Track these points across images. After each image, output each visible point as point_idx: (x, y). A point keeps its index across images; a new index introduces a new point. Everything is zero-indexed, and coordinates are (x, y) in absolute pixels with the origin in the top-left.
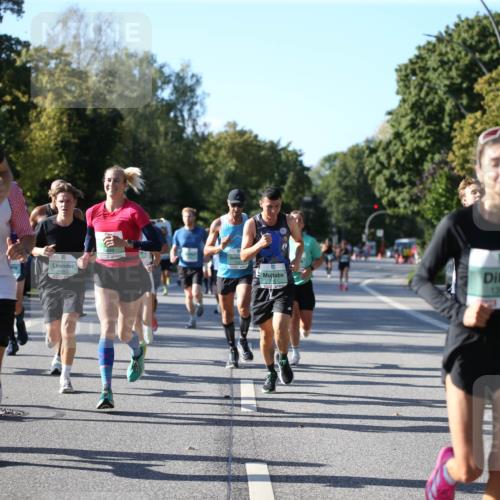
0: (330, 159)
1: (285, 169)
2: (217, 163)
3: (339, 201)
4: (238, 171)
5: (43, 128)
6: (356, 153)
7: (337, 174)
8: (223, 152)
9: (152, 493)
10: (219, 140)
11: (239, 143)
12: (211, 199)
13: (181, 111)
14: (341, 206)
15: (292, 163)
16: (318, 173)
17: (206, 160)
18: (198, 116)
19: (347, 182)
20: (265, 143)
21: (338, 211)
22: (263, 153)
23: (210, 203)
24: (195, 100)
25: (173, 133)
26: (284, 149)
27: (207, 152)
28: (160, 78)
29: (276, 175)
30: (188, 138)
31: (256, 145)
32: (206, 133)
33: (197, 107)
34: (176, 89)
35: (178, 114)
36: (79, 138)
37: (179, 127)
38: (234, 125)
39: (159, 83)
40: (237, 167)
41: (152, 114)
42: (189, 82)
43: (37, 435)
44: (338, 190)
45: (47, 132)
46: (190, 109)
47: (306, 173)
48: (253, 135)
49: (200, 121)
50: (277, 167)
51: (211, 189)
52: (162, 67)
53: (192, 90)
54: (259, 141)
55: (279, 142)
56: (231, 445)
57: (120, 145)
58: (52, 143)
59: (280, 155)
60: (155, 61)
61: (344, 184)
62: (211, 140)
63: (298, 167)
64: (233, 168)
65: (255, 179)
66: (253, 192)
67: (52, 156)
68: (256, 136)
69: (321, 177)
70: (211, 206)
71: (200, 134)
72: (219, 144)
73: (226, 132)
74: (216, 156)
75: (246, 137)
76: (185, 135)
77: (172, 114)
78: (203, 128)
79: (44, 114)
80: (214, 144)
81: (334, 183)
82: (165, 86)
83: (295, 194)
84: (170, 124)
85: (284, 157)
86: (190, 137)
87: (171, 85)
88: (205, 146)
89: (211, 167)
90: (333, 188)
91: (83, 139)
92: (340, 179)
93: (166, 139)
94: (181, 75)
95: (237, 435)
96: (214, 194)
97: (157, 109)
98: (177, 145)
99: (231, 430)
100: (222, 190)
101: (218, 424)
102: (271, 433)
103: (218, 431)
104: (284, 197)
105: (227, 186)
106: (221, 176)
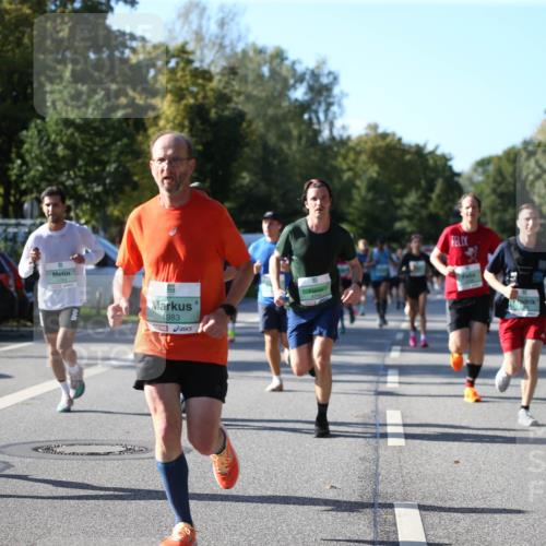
0: (483, 164)
1: (433, 175)
2: (358, 169)
3: (494, 210)
4: (380, 178)
6: (512, 156)
7: (491, 179)
8: (363, 158)
9: (290, 537)
10: (358, 144)
11: (380, 147)
12: (351, 210)
13: (316, 112)
14: (497, 216)
15: (440, 168)
16: (470, 179)
17: (345, 167)
18: (335, 118)
19: (502, 188)
20: (410, 146)
21: (493, 222)
22: (408, 157)
23: (349, 214)
24: (331, 100)
25: (308, 137)
26: (432, 153)
27: (345, 157)
28: (292, 77)
29: (423, 182)
30: (324, 142)
31: (399, 149)
32: (345, 136)
33: (334, 108)
34: (311, 88)
35: (313, 115)
36: (203, 144)
37: (314, 130)
38: (375, 127)
39: (292, 81)
40: (379, 174)
41: (285, 116)
42: (325, 80)
44: (493, 197)
46: (327, 111)
47: (456, 179)
48: (396, 139)
49: (338, 123)
50: (425, 174)
51: (350, 199)
52: (294, 63)
53: (328, 89)
54: (404, 145)
55: (425, 145)
56: (376, 483)
57: (247, 150)
59: (427, 160)
60: (287, 59)
61: (499, 190)
62: (351, 144)
63: (448, 174)
64: (375, 175)
65: (399, 186)
66: (398, 201)
68: (400, 139)
69: (473, 184)
70: (350, 218)
71: (338, 138)
72: (358, 148)
73: (367, 135)
74: (355, 161)
75: (388, 140)
76: (320, 139)
77: (306, 116)
78: (341, 132)
79: (163, 117)
80: (353, 149)
81: (487, 190)
82: (298, 85)
83: (445, 203)
84: (303, 127)
85: (431, 162)
86: (328, 143)
87: (305, 85)
88: (343, 151)
89: (349, 174)
90: (488, 196)
91: (207, 145)
92: (495, 185)
93: (299, 143)
94: (316, 71)
95: (383, 472)
96: (354, 204)
97: (289, 111)
98: (312, 150)
99: (377, 466)
100: (364, 200)
101: (363, 459)
102: (422, 469)
103: (363, 467)
104: (432, 207)
105: (370, 196)
106: (361, 184)
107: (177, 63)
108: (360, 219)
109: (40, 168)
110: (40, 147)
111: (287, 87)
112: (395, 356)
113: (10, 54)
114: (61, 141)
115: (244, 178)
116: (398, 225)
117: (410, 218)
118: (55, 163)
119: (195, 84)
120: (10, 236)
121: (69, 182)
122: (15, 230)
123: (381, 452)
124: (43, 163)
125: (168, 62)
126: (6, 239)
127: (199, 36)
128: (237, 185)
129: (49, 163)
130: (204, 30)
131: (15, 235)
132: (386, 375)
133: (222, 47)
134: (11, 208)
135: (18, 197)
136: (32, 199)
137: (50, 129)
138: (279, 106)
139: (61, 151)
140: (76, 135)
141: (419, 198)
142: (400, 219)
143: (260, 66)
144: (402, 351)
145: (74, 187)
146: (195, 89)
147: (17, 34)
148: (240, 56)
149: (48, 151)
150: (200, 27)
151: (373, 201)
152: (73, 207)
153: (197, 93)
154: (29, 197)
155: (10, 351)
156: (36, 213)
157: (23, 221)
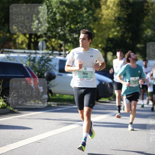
109: (48, 25)
110: (48, 15)
114: (59, 12)
115: (148, 32)
118: (55, 23)
120: (32, 59)
121: (62, 33)
122: (35, 56)
124: (49, 22)
126: (30, 60)
128: (144, 36)
129: (52, 23)
131: (34, 58)
134: (32, 45)
135: (36, 39)
136: (43, 40)
137: (53, 6)
139: (58, 17)
140: (66, 9)
145: (64, 35)
149: (51, 16)
152: (63, 44)
154: (41, 39)
155: (31, 116)
156: (45, 47)
157: (38, 51)
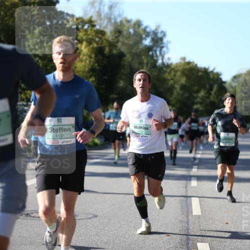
0: (235, 77)
1: (212, 83)
2: (176, 79)
4: (187, 84)
5: (81, 61)
8: (179, 74)
10: (176, 67)
11: (186, 69)
12: (172, 99)
13: (156, 51)
15: (216, 79)
16: (230, 85)
17: (169, 78)
18: (165, 54)
20: (201, 68)
22: (200, 74)
23: (171, 101)
24: (162, 45)
25: (151, 63)
26: (212, 72)
27: (170, 73)
28: (144, 33)
29: (207, 86)
30: (159, 66)
31: (196, 70)
32: (169, 63)
33: (164, 49)
34: (153, 39)
35: (154, 53)
37: (154, 60)
38: (184, 59)
39: (144, 36)
40: (186, 82)
41: (140, 53)
42: (160, 35)
43: (83, 227)
45: (83, 63)
46: (161, 50)
48: (194, 65)
49: (166, 57)
50: (208, 82)
51: (172, 93)
52: (146, 27)
53: (161, 39)
54: (198, 68)
55: (208, 69)
57: (122, 71)
58: (87, 69)
59: (209, 75)
60: (142, 25)
62: (172, 67)
63: (219, 82)
64: (184, 82)
65: (196, 88)
66: (195, 95)
67: (87, 76)
68: (196, 65)
69: (232, 87)
71: (166, 64)
72: (176, 69)
73: (180, 63)
74: (175, 75)
75: (191, 65)
76: (158, 64)
77: (151, 53)
79: (82, 53)
80: (173, 69)
82: (147, 38)
83: (218, 96)
84: (149, 58)
85: (211, 76)
86: (161, 65)
87: (150, 38)
88: (168, 70)
89: (172, 82)
91: (103, 67)
93: (147, 66)
94: (156, 31)
95: (191, 228)
96: (174, 96)
97: (143, 50)
98: (154, 70)
99: (188, 225)
100: (178, 94)
101: (181, 221)
102: (210, 227)
103: (181, 225)
104: (212, 98)
105: (181, 92)
106: (177, 87)
107: (89, 27)
108: (176, 104)
111: (141, 39)
112: (195, 171)
113: (8, 21)
116: (195, 107)
117: (201, 103)
119: (97, 37)
123: (190, 218)
125: (83, 26)
127: (99, 14)
130: (102, 10)
132: (190, 180)
133: (110, 19)
138: (138, 48)
141: (205, 94)
142: (196, 104)
143: (129, 28)
144: (198, 168)
146: (97, 39)
147: (11, 12)
148: (119, 24)
150: (100, 9)
151: (183, 94)
153: (99, 41)
